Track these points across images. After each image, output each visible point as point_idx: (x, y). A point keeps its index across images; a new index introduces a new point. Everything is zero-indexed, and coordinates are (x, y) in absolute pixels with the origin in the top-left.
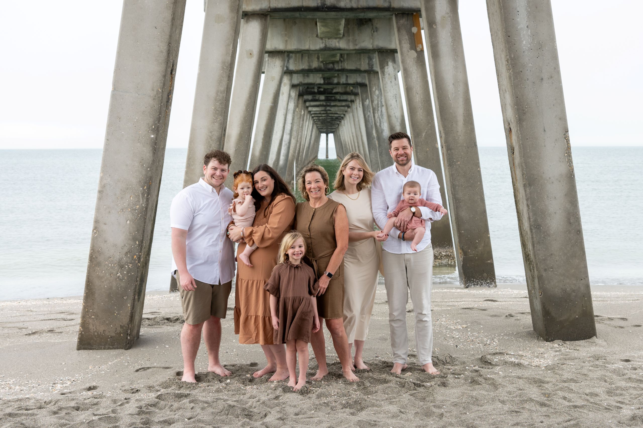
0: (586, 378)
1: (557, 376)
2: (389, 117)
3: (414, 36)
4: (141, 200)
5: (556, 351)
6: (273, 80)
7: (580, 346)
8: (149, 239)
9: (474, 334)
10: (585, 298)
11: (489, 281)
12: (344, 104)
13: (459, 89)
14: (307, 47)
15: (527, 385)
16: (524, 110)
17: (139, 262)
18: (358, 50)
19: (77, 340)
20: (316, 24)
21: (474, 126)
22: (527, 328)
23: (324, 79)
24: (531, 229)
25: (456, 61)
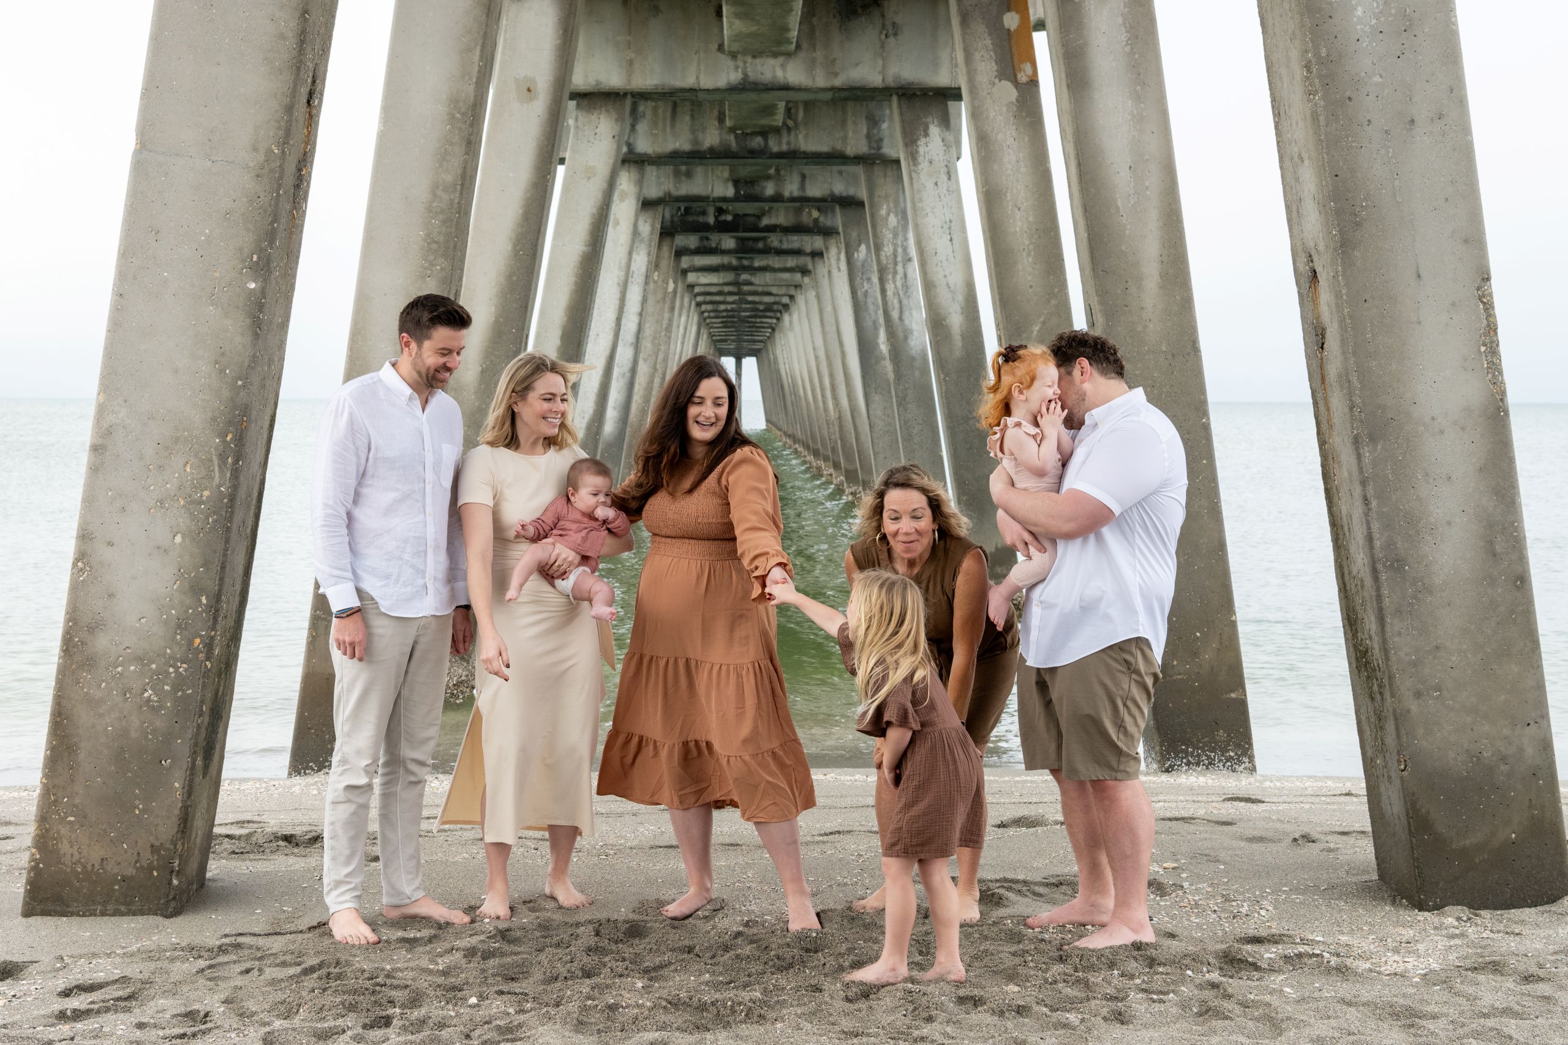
0: (1551, 1007)
1: (1462, 1001)
2: (929, 286)
3: (1010, 40)
4: (217, 475)
5: (1453, 937)
6: (589, 178)
7: (1523, 922)
8: (238, 592)
9: (1200, 886)
10: (1538, 780)
11: (1232, 754)
12: (791, 262)
13: (1147, 184)
14: (689, 81)
15: (1372, 1024)
16: (1356, 215)
17: (208, 659)
18: (841, 89)
19: (22, 890)
20: (719, 13)
21: (1192, 294)
22: (1358, 874)
23: (736, 183)
24: (1375, 572)
25: (1138, 98)
